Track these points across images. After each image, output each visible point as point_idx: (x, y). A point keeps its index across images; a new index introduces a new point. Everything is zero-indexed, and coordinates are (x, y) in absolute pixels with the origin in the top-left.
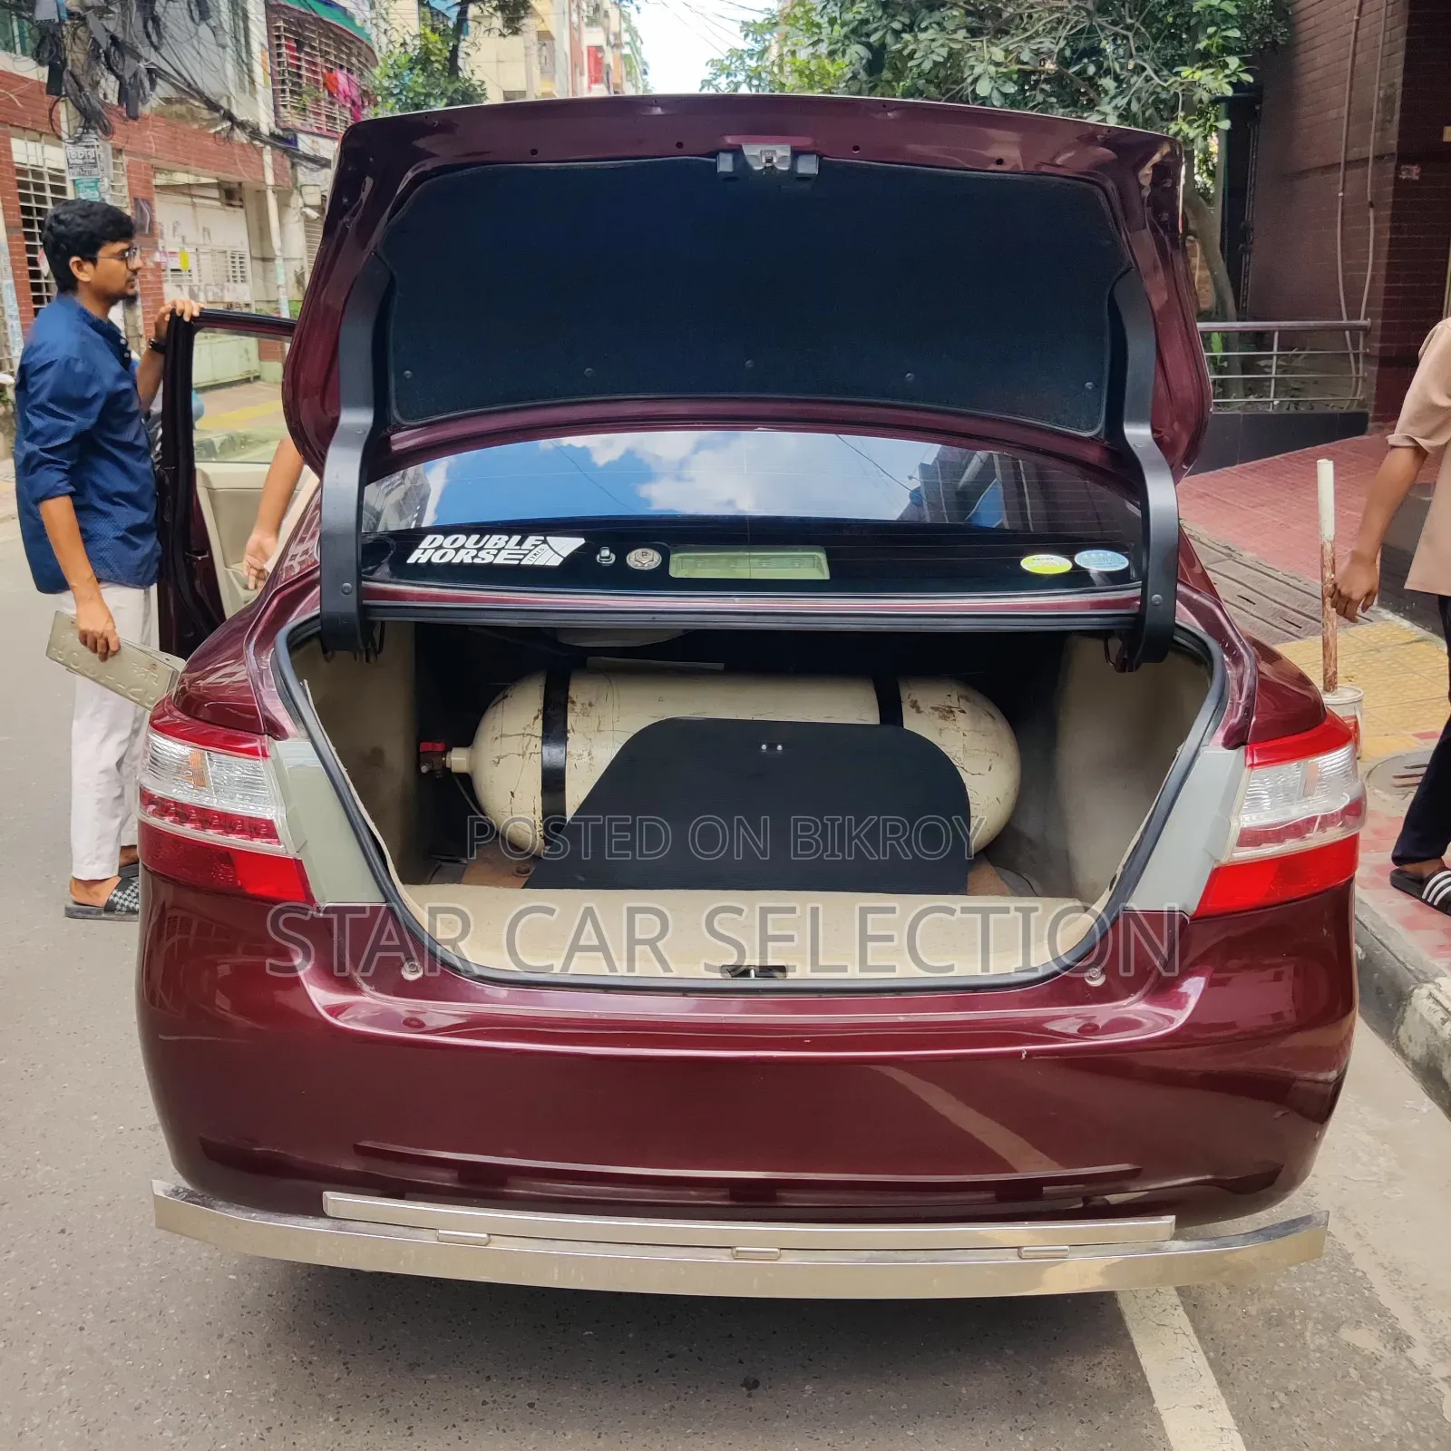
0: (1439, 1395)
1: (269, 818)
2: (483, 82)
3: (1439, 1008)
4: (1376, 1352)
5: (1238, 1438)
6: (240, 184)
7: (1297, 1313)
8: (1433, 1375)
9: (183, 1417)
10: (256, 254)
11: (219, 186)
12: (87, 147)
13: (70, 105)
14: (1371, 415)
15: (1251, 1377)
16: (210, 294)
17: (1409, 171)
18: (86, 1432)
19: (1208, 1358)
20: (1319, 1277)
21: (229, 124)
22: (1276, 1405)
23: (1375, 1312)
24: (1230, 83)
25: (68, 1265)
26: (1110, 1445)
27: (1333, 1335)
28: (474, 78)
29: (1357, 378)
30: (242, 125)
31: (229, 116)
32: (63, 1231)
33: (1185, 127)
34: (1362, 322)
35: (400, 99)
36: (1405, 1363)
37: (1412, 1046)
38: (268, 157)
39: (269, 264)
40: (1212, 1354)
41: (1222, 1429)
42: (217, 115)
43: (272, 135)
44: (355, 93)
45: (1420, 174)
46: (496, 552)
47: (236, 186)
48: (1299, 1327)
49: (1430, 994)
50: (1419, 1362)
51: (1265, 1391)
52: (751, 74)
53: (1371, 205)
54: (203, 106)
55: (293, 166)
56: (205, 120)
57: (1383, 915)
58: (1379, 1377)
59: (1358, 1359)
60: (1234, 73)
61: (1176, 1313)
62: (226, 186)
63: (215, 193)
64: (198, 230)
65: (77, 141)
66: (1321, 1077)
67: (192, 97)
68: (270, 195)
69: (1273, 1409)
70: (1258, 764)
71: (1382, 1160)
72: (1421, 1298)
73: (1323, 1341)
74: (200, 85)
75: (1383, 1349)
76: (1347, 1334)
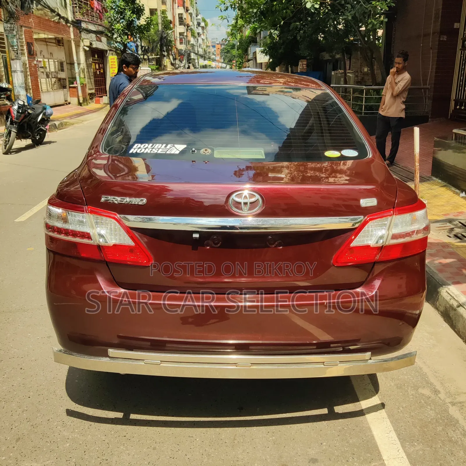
0: (448, 407)
1: (88, 232)
2: (143, 5)
3: (449, 295)
4: (429, 395)
5: (388, 420)
6: (62, 38)
7: (406, 385)
8: (446, 402)
9: (63, 423)
10: (68, 62)
11: (55, 39)
12: (11, 24)
13: (4, 9)
14: (430, 116)
15: (392, 403)
16: (53, 75)
17: (443, 37)
18: (32, 427)
19: (379, 398)
20: (412, 374)
21: (59, 17)
22: (399, 411)
23: (429, 384)
24: (388, 6)
25: (24, 379)
26: (350, 423)
27: (417, 391)
28: (140, 4)
29: (425, 105)
30: (63, 18)
31: (58, 15)
32: (21, 369)
33: (373, 21)
34: (428, 86)
35: (116, 10)
36: (438, 398)
37: (440, 307)
38: (71, 29)
39: (72, 65)
40: (380, 397)
41: (383, 418)
42: (54, 14)
43: (73, 21)
44: (100, 8)
45: (447, 39)
46: (158, 149)
47: (61, 39)
48: (406, 389)
49: (447, 291)
50: (442, 398)
51: (396, 407)
52: (232, 4)
53: (431, 48)
54: (49, 11)
55: (80, 32)
56: (50, 16)
57: (432, 268)
58: (430, 402)
59: (424, 397)
60: (389, 3)
61: (369, 385)
62: (58, 39)
63: (54, 41)
64: (48, 53)
65: (7, 22)
66: (414, 312)
67: (46, 7)
68: (72, 42)
69: (398, 412)
70: (398, 214)
71: (431, 341)
72: (443, 380)
73: (413, 392)
74: (48, 3)
75: (431, 394)
76: (420, 391)
